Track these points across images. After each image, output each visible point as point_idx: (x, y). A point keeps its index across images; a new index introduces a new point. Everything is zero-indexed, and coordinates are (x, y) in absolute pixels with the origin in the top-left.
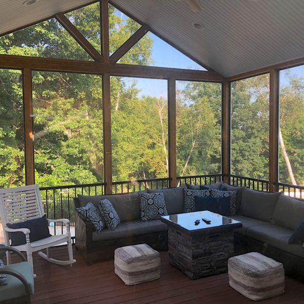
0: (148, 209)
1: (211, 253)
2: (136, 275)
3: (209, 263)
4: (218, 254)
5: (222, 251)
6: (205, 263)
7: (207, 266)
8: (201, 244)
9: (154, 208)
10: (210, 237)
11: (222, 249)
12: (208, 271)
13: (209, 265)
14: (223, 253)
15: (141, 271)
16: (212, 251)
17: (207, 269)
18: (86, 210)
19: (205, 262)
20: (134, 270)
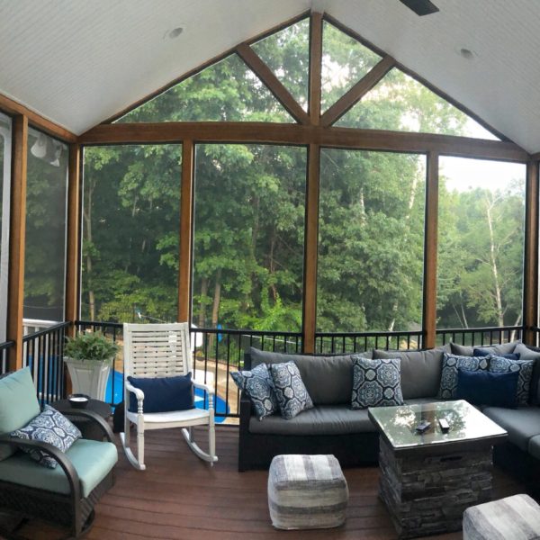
0: (365, 387)
1: (442, 491)
2: (290, 513)
3: (439, 508)
4: (458, 492)
5: (466, 488)
6: (431, 509)
7: (434, 515)
8: (421, 472)
9: (376, 387)
10: (443, 460)
11: (466, 484)
12: (436, 524)
13: (437, 514)
14: (469, 491)
15: (303, 509)
16: (446, 487)
17: (434, 522)
18: (246, 378)
19: (431, 507)
20: (288, 504)
